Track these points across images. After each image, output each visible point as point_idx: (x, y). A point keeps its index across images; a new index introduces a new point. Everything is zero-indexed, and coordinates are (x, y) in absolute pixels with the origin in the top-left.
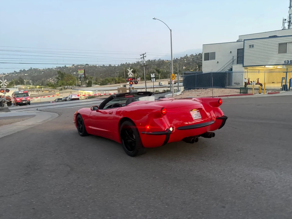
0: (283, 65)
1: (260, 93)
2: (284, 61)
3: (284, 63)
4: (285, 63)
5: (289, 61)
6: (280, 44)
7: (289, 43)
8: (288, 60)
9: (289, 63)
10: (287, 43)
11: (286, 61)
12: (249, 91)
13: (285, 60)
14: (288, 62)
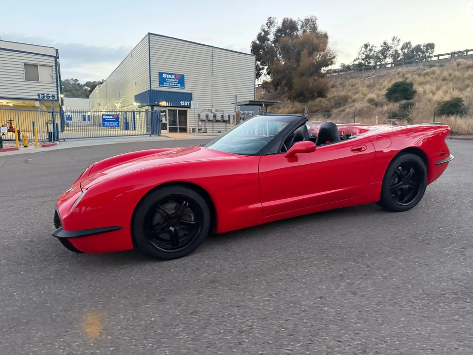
0: (36, 100)
1: (25, 147)
2: (37, 94)
3: (37, 97)
4: (39, 97)
5: (46, 95)
6: (26, 65)
7: (41, 65)
8: (43, 92)
9: (46, 98)
10: (37, 65)
11: (40, 95)
12: (5, 143)
13: (39, 92)
14: (44, 96)
